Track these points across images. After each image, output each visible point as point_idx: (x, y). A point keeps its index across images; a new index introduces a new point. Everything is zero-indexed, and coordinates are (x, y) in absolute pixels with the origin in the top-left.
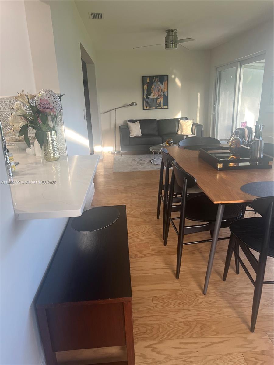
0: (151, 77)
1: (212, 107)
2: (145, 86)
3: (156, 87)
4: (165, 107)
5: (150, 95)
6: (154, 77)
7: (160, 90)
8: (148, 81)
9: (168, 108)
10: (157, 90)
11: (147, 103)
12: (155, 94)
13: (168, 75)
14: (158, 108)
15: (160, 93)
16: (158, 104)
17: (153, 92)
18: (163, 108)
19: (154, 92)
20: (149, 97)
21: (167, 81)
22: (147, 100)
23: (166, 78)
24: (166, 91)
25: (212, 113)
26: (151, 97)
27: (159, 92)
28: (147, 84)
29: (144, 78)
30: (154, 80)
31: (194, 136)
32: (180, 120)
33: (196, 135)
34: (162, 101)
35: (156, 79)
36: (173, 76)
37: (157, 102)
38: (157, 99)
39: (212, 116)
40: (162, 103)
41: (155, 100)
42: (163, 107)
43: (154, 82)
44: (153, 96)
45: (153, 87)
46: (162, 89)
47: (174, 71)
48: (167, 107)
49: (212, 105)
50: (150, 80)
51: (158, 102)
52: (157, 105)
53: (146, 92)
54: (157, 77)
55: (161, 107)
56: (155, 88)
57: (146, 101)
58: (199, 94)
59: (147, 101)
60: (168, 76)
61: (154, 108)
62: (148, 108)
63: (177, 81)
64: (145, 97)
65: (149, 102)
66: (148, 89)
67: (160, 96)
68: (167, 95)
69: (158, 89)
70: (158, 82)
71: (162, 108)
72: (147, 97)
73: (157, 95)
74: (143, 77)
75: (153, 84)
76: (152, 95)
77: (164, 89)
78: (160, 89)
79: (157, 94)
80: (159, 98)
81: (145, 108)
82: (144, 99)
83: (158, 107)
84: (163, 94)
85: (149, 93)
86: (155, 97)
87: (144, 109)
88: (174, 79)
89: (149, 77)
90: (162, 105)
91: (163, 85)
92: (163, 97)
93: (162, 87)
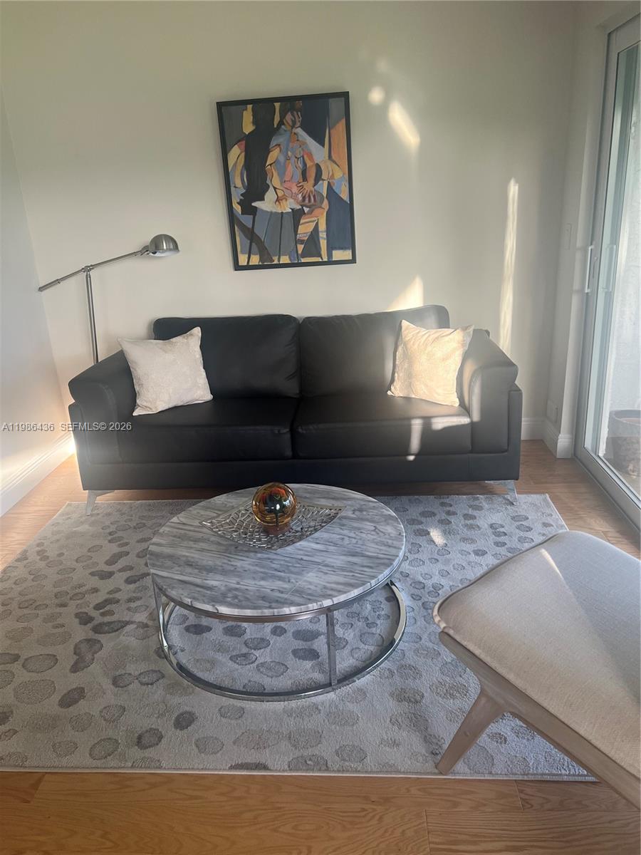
0: (263, 106)
1: (579, 256)
2: (236, 154)
3: (288, 159)
4: (337, 255)
5: (263, 199)
6: (277, 105)
7: (312, 174)
8: (248, 127)
9: (353, 261)
10: (293, 170)
11: (251, 235)
12: (287, 193)
13: (347, 89)
14: (303, 260)
15: (309, 186)
16: (302, 242)
17: (275, 181)
18: (330, 262)
19: (283, 182)
20: (256, 207)
21: (342, 125)
22: (247, 220)
23: (335, 106)
24: (339, 174)
25: (576, 286)
26: (266, 205)
27: (305, 178)
28: (244, 142)
29: (226, 111)
30: (277, 119)
31: (465, 420)
32: (405, 323)
33: (476, 417)
34: (322, 227)
35: (289, 117)
36: (376, 96)
37: (301, 229)
38: (297, 215)
39: (575, 301)
40: (323, 235)
41: (288, 223)
42: (330, 255)
43: (274, 131)
44: (278, 200)
45: (274, 155)
46: (318, 167)
47: (383, 66)
48: (347, 255)
49: (579, 244)
50: (254, 123)
51: (305, 229)
52: (301, 248)
53: (239, 183)
54: (289, 102)
55: (320, 256)
56: (282, 159)
57: (243, 228)
58: (513, 189)
59: (250, 226)
60: (345, 96)
61: (285, 259)
62: (255, 260)
64: (238, 208)
65: (260, 231)
66: (248, 166)
67: (310, 202)
68: (345, 196)
69: (300, 165)
70: (299, 131)
71: (325, 259)
72: (249, 210)
73: (294, 197)
74: (221, 106)
75: (273, 143)
76: (270, 195)
77: (329, 163)
78: (309, 164)
79: (295, 190)
80: (306, 210)
81: (243, 260)
82: (232, 219)
83: (304, 255)
85: (256, 189)
86: (287, 207)
88: (384, 108)
89: (250, 107)
90: (323, 244)
91: (323, 145)
92: (326, 204)
93: (319, 153)
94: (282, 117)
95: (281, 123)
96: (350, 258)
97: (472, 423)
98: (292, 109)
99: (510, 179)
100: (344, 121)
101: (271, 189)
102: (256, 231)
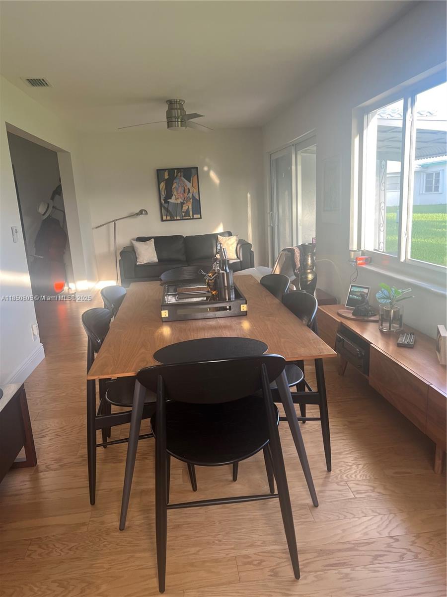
0: (171, 171)
1: (269, 215)
2: (162, 185)
3: (179, 186)
4: (196, 216)
5: (171, 199)
6: (176, 170)
7: (187, 191)
8: (166, 177)
9: (201, 218)
10: (181, 190)
11: (167, 210)
12: (179, 197)
13: (197, 166)
14: (184, 218)
15: (186, 195)
16: (184, 212)
17: (175, 193)
19: (178, 193)
20: (169, 201)
21: (196, 177)
22: (166, 205)
23: (194, 171)
24: (195, 191)
25: (269, 224)
26: (172, 201)
27: (184, 192)
28: (165, 182)
29: (159, 172)
30: (176, 175)
31: (239, 260)
32: (219, 236)
33: (241, 260)
34: (190, 207)
35: (179, 174)
36: (206, 169)
37: (183, 208)
38: (182, 204)
39: (269, 229)
40: (191, 210)
41: (179, 206)
42: (193, 216)
43: (175, 178)
44: (176, 199)
45: (175, 185)
46: (189, 189)
47: (207, 160)
48: (199, 216)
49: (268, 211)
50: (168, 175)
51: (185, 208)
52: (183, 214)
53: (163, 194)
54: (179, 170)
55: (190, 216)
56: (177, 187)
57: (164, 207)
58: (249, 195)
59: (167, 207)
60: (197, 168)
61: (178, 218)
62: (169, 218)
63: (213, 175)
64: (163, 202)
65: (170, 209)
66: (166, 188)
67: (186, 200)
69: (183, 188)
70: (183, 178)
72: (166, 202)
73: (181, 198)
74: (157, 170)
75: (175, 181)
76: (173, 197)
77: (192, 188)
78: (186, 188)
79: (181, 196)
80: (185, 202)
81: (164, 218)
82: (161, 205)
83: (184, 216)
84: (191, 197)
85: (169, 195)
86: (179, 201)
87: (163, 220)
88: (208, 172)
89: (167, 171)
90: (191, 213)
91: (190, 182)
92: (191, 200)
93: (189, 185)
94: (177, 174)
95: (177, 176)
96: (200, 217)
97: (241, 261)
98: (180, 172)
99: (247, 193)
100: (196, 176)
101: (174, 196)
102: (169, 208)
